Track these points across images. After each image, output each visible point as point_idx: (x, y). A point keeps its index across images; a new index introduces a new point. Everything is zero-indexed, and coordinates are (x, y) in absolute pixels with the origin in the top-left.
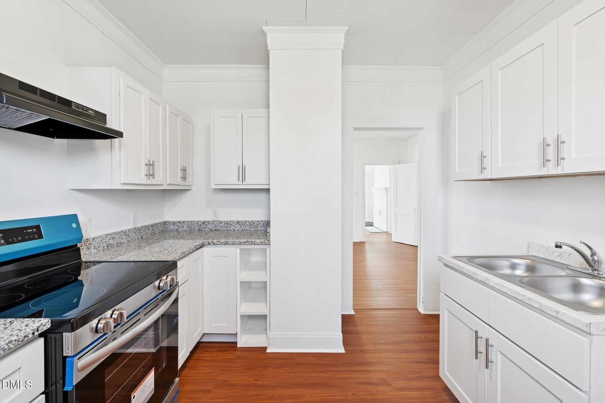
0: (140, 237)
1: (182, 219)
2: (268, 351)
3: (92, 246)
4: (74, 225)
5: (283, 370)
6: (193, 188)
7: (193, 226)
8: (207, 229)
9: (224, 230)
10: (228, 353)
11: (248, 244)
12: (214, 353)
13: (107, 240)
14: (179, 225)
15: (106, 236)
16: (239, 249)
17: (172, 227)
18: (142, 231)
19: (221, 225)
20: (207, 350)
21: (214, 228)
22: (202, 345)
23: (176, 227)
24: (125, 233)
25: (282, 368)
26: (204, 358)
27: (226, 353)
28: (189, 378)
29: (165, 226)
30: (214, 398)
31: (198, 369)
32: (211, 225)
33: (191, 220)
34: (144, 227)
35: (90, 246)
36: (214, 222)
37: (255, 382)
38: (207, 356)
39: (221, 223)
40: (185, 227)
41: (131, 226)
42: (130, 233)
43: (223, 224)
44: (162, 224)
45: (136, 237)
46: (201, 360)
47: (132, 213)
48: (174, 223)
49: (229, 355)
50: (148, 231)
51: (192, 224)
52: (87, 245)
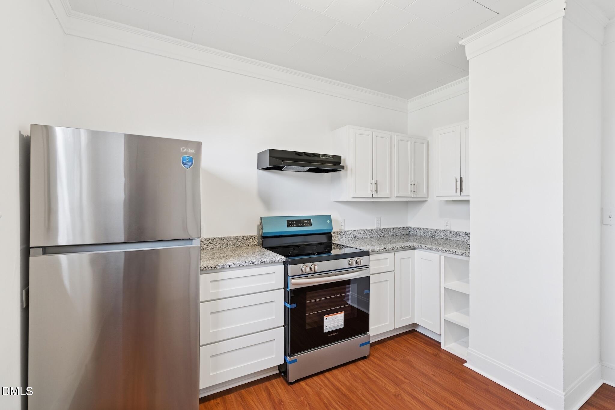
0: (382, 236)
1: (420, 227)
2: (465, 365)
3: (344, 236)
4: (328, 221)
5: (466, 385)
6: (429, 199)
7: (428, 233)
8: (439, 237)
9: (454, 240)
10: (430, 347)
11: (449, 253)
12: (420, 342)
13: (354, 234)
14: (417, 231)
15: (354, 231)
16: (444, 257)
17: (412, 232)
18: (383, 232)
19: (451, 235)
20: (417, 338)
21: (445, 237)
22: (415, 333)
23: (416, 233)
24: (368, 231)
25: (466, 384)
26: (409, 341)
27: (429, 347)
28: (390, 346)
29: (407, 231)
30: (394, 365)
31: (400, 344)
32: (442, 233)
33: (427, 228)
34: (386, 229)
35: (343, 236)
36: (444, 231)
37: (432, 376)
38: (412, 341)
39: (451, 233)
40: (422, 233)
41: (375, 227)
42: (373, 232)
43: (452, 234)
44: (404, 228)
45: (378, 235)
46: (407, 341)
47: (376, 218)
48: (414, 229)
49: (430, 350)
50: (389, 233)
51: (427, 231)
52: (341, 234)
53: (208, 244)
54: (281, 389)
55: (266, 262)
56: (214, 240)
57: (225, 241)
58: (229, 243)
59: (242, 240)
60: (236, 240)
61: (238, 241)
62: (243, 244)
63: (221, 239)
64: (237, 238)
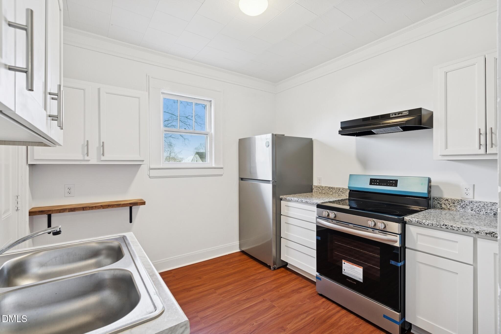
13: (493, 208)
15: (492, 204)
53: (322, 190)
54: (312, 291)
55: (309, 203)
56: (326, 188)
57: (331, 189)
58: (334, 192)
59: (342, 191)
60: (338, 190)
61: (340, 191)
62: (343, 194)
63: (330, 188)
64: (339, 189)
